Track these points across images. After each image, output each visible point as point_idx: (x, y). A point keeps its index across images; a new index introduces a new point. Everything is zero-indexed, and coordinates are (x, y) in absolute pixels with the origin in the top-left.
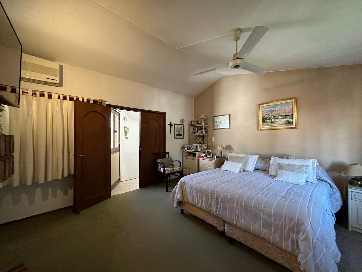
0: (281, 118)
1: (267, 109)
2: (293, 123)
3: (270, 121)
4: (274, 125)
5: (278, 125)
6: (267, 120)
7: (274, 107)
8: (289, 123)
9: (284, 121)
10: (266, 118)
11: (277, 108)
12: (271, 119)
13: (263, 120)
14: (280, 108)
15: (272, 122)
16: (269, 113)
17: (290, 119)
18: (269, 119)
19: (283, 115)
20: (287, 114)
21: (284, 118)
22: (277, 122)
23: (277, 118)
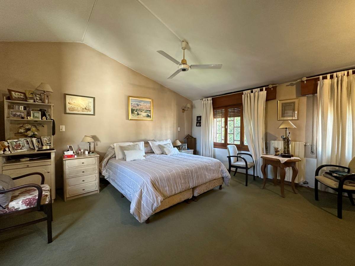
0: (144, 111)
1: (135, 103)
2: (150, 116)
3: (137, 112)
4: (139, 116)
5: (142, 117)
6: (134, 112)
7: (139, 102)
8: (148, 116)
9: (145, 114)
10: (134, 110)
11: (142, 103)
12: (138, 111)
13: (132, 111)
14: (144, 104)
15: (138, 114)
16: (136, 106)
17: (149, 113)
18: (136, 111)
19: (145, 109)
20: (147, 110)
21: (145, 112)
22: (142, 115)
23: (142, 111)
